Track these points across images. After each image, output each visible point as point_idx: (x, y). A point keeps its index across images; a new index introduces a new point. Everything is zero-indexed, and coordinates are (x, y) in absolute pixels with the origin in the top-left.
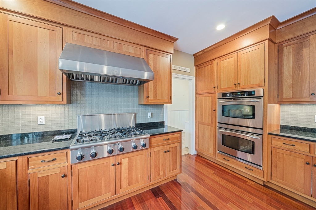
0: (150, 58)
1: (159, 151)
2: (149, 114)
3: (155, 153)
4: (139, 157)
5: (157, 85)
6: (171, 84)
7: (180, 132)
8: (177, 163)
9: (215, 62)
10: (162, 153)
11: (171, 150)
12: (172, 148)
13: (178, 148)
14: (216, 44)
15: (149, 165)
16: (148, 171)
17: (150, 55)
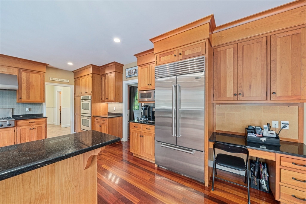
0: (22, 75)
1: (25, 129)
2: (27, 109)
3: (21, 130)
4: (6, 132)
5: (29, 91)
6: (44, 91)
7: (45, 118)
8: (42, 136)
9: (80, 78)
10: (28, 130)
11: (36, 128)
12: (38, 127)
13: (44, 127)
14: (79, 69)
15: (16, 137)
16: (14, 140)
17: (23, 73)
